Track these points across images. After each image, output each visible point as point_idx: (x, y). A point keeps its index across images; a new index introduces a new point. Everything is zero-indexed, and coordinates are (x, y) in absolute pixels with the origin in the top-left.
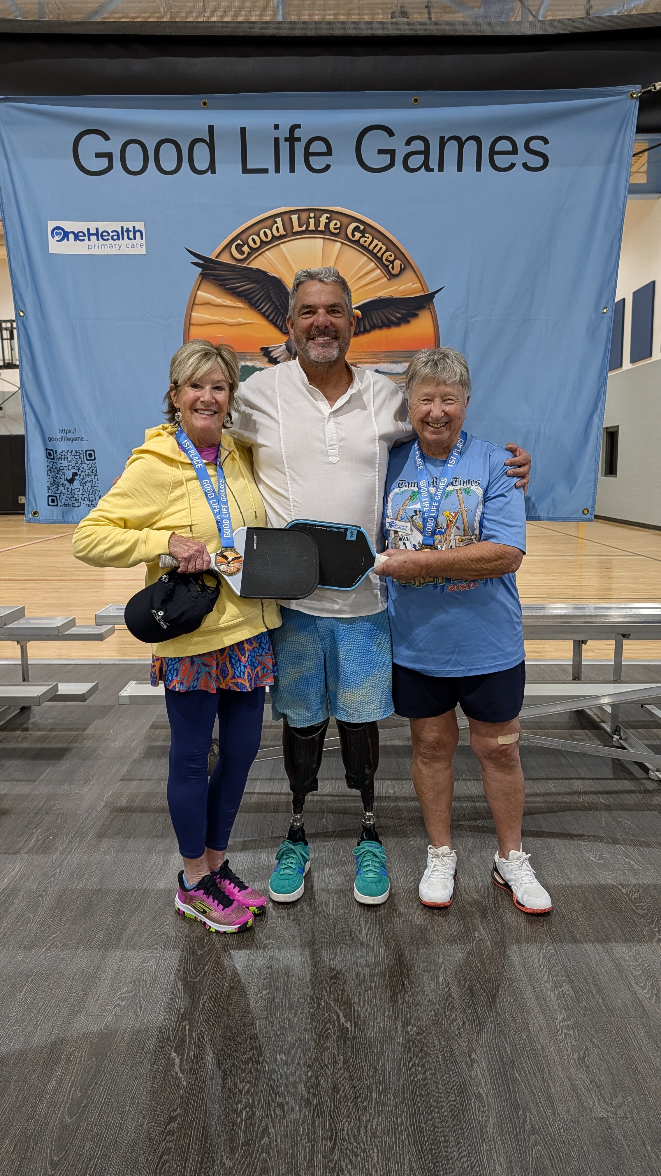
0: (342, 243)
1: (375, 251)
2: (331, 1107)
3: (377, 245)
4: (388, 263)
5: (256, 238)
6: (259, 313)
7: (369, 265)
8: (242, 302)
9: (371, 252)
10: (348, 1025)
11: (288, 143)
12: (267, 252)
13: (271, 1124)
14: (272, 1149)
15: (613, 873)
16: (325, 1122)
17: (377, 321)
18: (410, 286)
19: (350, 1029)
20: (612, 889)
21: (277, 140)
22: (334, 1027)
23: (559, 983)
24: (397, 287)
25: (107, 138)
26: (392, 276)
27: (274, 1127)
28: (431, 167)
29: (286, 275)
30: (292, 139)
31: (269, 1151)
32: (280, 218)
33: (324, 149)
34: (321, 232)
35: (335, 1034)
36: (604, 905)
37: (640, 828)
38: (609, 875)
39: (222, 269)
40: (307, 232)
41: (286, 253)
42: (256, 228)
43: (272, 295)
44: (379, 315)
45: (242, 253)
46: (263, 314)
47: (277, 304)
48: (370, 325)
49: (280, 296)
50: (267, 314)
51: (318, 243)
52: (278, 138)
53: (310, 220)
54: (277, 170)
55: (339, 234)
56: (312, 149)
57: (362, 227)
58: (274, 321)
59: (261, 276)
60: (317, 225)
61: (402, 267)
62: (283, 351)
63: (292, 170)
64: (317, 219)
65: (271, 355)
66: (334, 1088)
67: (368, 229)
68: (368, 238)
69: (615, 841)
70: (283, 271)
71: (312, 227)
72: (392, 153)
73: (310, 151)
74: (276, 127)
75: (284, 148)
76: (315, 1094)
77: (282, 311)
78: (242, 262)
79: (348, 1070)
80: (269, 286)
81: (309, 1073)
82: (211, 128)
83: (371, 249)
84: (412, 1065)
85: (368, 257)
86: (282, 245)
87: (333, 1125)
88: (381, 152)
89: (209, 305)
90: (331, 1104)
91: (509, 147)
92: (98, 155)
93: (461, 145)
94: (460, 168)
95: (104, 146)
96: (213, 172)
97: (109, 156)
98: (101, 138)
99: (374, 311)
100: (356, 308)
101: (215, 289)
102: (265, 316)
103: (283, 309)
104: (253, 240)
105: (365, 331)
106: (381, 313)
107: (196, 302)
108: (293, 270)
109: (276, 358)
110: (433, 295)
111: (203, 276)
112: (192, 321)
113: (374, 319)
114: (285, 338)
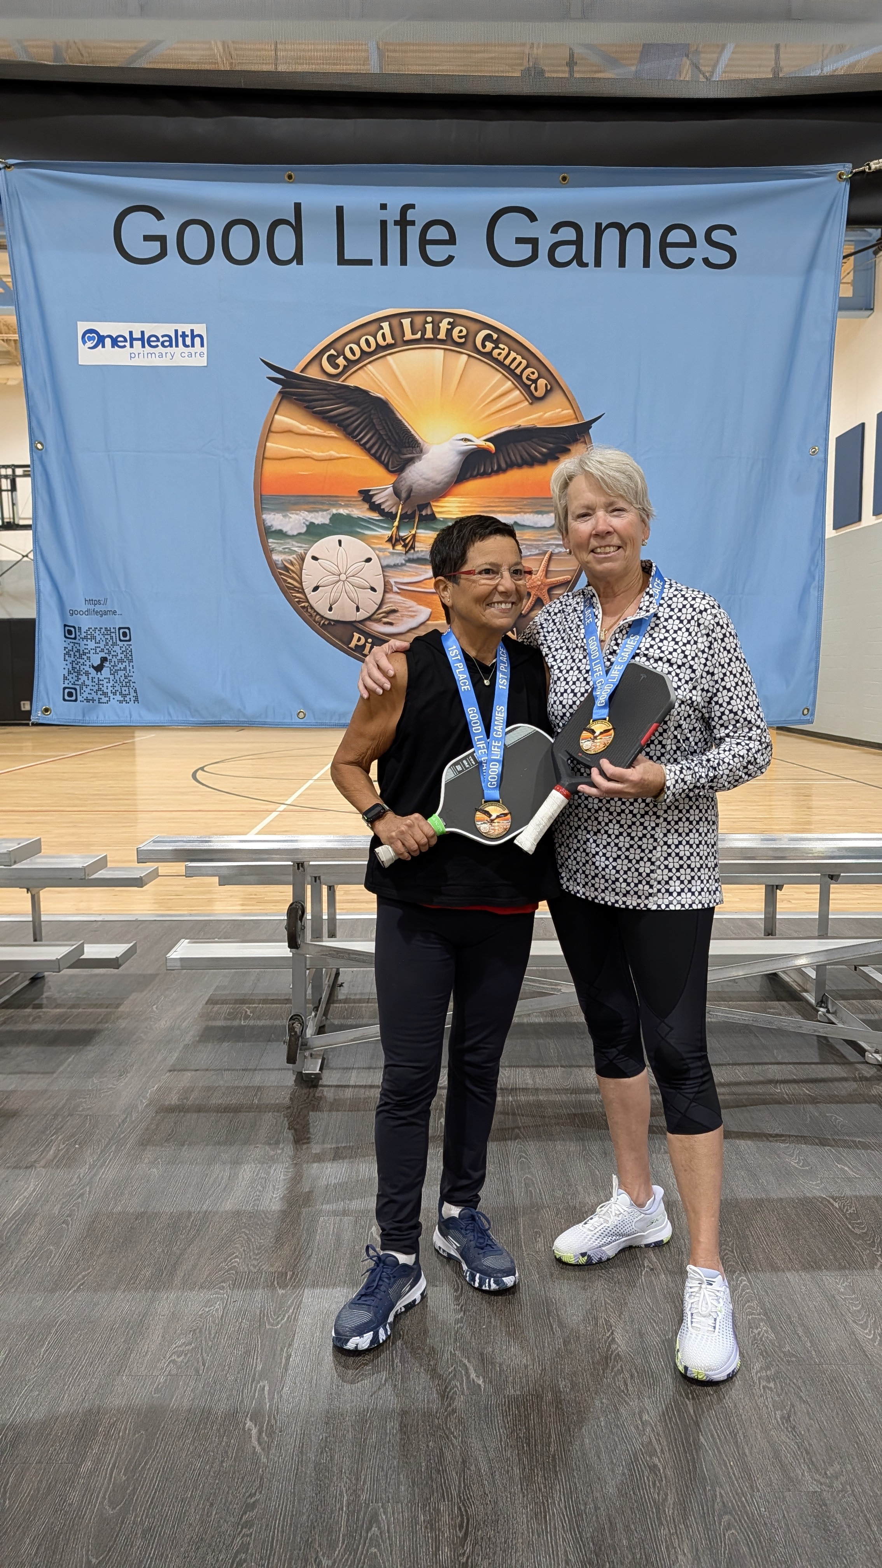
0: (469, 356)
1: (513, 366)
2: (460, 1486)
3: (515, 359)
4: (529, 383)
5: (355, 347)
6: (358, 446)
7: (504, 385)
8: (336, 430)
9: (507, 368)
10: (480, 1382)
11: (399, 227)
12: (369, 366)
13: (381, 1510)
14: (383, 1541)
15: (822, 1183)
16: (453, 1505)
17: (515, 457)
18: (560, 412)
19: (483, 1386)
20: (821, 1202)
21: (384, 224)
22: (461, 1384)
23: (754, 1323)
24: (541, 413)
25: (159, 216)
26: (535, 400)
27: (385, 1513)
28: (585, 260)
29: (395, 395)
30: (404, 223)
31: (379, 1545)
32: (387, 323)
33: (446, 237)
34: (442, 342)
35: (463, 1394)
36: (811, 1224)
37: (856, 1126)
38: (817, 1185)
39: (308, 386)
40: (423, 340)
41: (395, 367)
42: (355, 335)
43: (375, 421)
44: (518, 450)
45: (336, 366)
46: (363, 446)
47: (382, 433)
48: (506, 462)
49: (386, 424)
50: (368, 446)
51: (438, 355)
52: (386, 221)
53: (427, 326)
54: (384, 262)
55: (465, 344)
56: (430, 236)
57: (495, 336)
58: (378, 455)
59: (360, 397)
60: (436, 331)
61: (549, 387)
62: (389, 495)
63: (404, 262)
64: (436, 322)
65: (373, 501)
66: (464, 1462)
67: (503, 338)
68: (503, 349)
69: (823, 1142)
70: (391, 391)
71: (429, 335)
72: (534, 242)
73: (428, 238)
74: (384, 207)
75: (394, 233)
76: (439, 1470)
77: (388, 442)
78: (337, 378)
79: (482, 1440)
80: (370, 411)
81: (431, 1444)
82: (298, 207)
83: (508, 364)
84: (565, 1430)
85: (503, 374)
86: (389, 357)
87: (463, 1509)
88: (519, 241)
89: (291, 434)
90: (460, 1483)
91: (686, 239)
92: (147, 238)
93: (624, 233)
94: (622, 264)
95: (155, 227)
96: (300, 262)
97: (162, 239)
98: (151, 217)
99: (512, 445)
100: (487, 440)
101: (299, 413)
102: (365, 449)
103: (390, 439)
104: (352, 350)
105: (500, 470)
106: (520, 448)
107: (273, 429)
108: (404, 390)
109: (380, 505)
110: (588, 425)
111: (284, 396)
112: (267, 455)
113: (512, 454)
114: (392, 479)
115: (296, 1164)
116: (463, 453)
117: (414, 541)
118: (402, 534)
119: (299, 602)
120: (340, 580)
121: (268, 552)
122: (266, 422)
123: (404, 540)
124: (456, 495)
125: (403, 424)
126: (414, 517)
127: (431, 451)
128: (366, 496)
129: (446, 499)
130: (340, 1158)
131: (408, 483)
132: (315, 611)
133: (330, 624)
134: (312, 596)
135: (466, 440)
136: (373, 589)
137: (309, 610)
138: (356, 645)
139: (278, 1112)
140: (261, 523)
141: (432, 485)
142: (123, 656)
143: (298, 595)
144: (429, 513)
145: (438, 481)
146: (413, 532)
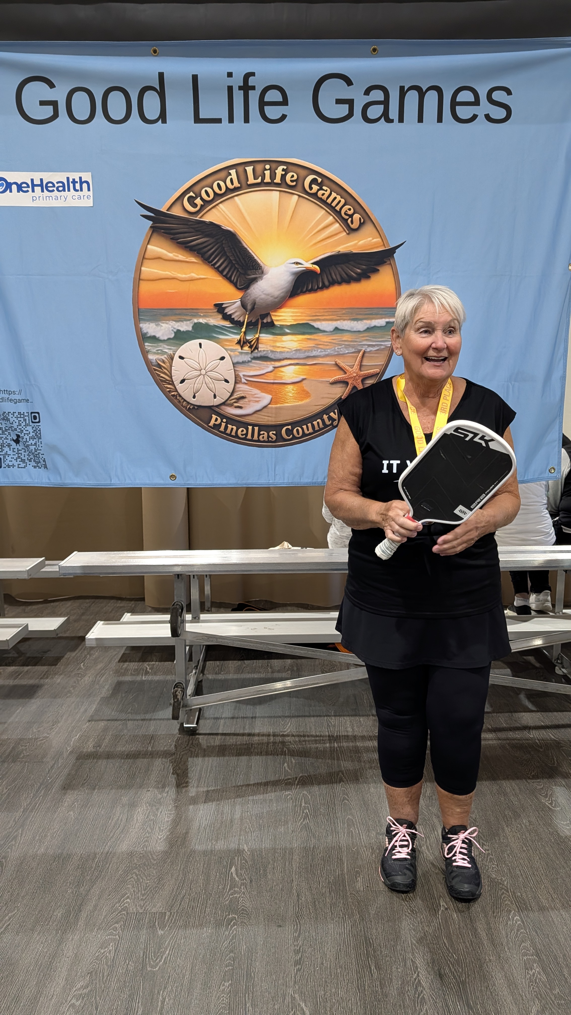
0: (299, 196)
1: (334, 204)
3: (335, 198)
4: (347, 217)
5: (209, 190)
6: (212, 269)
7: (327, 219)
8: (195, 257)
9: (329, 206)
11: (242, 92)
12: (220, 205)
17: (336, 277)
18: (371, 240)
21: (230, 89)
24: (356, 242)
25: (52, 85)
26: (351, 231)
28: (391, 117)
29: (241, 228)
30: (246, 88)
32: (235, 170)
33: (280, 99)
34: (278, 185)
39: (174, 222)
40: (263, 184)
41: (241, 206)
42: (209, 180)
43: (226, 249)
44: (338, 270)
45: (195, 205)
46: (217, 269)
47: (232, 259)
48: (329, 281)
49: (235, 251)
50: (220, 269)
51: (275, 195)
52: (232, 87)
53: (265, 172)
54: (231, 120)
55: (296, 186)
56: (267, 98)
57: (320, 180)
58: (229, 276)
59: (214, 230)
60: (273, 177)
61: (362, 221)
62: (238, 307)
63: (247, 120)
64: (273, 171)
65: (225, 312)
67: (326, 182)
68: (326, 191)
70: (238, 224)
71: (268, 179)
72: (350, 103)
73: (265, 100)
74: (230, 75)
75: (238, 96)
77: (236, 266)
78: (195, 215)
80: (222, 241)
82: (161, 75)
83: (330, 203)
85: (326, 211)
86: (236, 198)
88: (339, 101)
89: (161, 260)
91: (471, 98)
92: (42, 103)
93: (422, 95)
94: (420, 119)
95: (48, 94)
96: (164, 121)
97: (54, 104)
98: (45, 86)
99: (333, 266)
100: (314, 263)
101: (166, 243)
102: (219, 271)
103: (238, 264)
104: (207, 193)
105: (324, 287)
106: (340, 269)
107: (146, 256)
108: (248, 224)
109: (230, 315)
110: (393, 250)
111: (154, 229)
112: (142, 277)
113: (333, 275)
114: (240, 294)
115: (177, 806)
116: (295, 274)
117: (258, 343)
118: (248, 338)
119: (169, 391)
120: (201, 374)
121: (145, 353)
122: (140, 251)
123: (250, 343)
124: (290, 307)
125: (248, 251)
126: (258, 325)
127: (270, 272)
128: (220, 308)
129: (282, 310)
130: (210, 801)
131: (253, 298)
132: (183, 398)
133: (194, 408)
134: (179, 387)
135: (297, 263)
136: (227, 381)
137: (178, 398)
138: (214, 424)
139: (166, 757)
140: (139, 331)
141: (271, 299)
142: (34, 434)
143: (169, 386)
144: (269, 321)
145: (276, 296)
146: (257, 336)
